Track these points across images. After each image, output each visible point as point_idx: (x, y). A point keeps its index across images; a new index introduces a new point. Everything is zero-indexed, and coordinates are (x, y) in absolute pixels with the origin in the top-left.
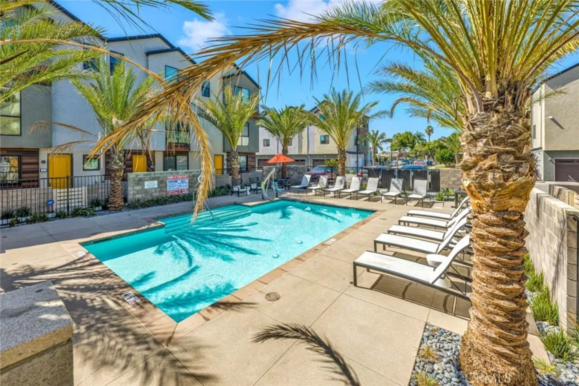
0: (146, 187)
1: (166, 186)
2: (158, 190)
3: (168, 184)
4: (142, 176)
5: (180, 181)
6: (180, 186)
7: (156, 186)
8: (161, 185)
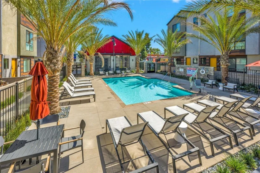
0: (180, 71)
1: (186, 72)
2: (184, 73)
3: (187, 71)
4: (179, 66)
5: (192, 71)
6: (192, 73)
7: (183, 71)
8: (185, 71)
